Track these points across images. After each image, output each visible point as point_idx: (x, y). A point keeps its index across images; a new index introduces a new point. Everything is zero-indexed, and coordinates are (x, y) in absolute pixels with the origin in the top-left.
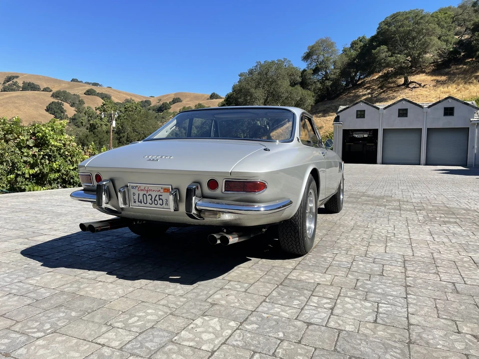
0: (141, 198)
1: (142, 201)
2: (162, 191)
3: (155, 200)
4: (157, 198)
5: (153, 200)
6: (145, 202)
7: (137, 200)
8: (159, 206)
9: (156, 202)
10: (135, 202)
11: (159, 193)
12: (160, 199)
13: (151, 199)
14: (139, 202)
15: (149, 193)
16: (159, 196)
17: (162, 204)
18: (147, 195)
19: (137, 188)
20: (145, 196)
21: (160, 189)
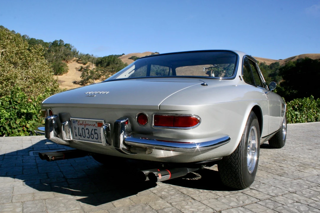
0: (81, 131)
1: (82, 135)
2: (97, 125)
3: (91, 134)
4: (93, 132)
5: (90, 133)
6: (84, 136)
7: (78, 134)
8: (95, 140)
9: (92, 135)
10: (76, 135)
11: (94, 128)
12: (95, 133)
13: (88, 133)
14: (79, 135)
15: (87, 127)
16: (95, 130)
17: (97, 138)
18: (85, 128)
19: (77, 122)
20: (83, 130)
21: (95, 123)
